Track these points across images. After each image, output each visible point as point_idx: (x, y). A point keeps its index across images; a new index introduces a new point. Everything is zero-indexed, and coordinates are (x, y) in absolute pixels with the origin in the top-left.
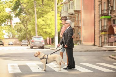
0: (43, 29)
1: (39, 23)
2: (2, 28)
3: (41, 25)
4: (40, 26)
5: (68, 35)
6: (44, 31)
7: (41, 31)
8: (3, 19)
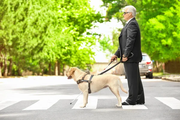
0: (160, 39)
1: (153, 27)
2: (83, 40)
3: (156, 31)
4: (154, 34)
5: (126, 36)
6: (163, 43)
7: (156, 44)
8: (86, 22)
